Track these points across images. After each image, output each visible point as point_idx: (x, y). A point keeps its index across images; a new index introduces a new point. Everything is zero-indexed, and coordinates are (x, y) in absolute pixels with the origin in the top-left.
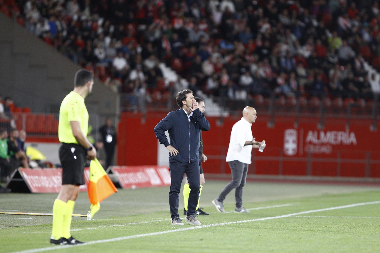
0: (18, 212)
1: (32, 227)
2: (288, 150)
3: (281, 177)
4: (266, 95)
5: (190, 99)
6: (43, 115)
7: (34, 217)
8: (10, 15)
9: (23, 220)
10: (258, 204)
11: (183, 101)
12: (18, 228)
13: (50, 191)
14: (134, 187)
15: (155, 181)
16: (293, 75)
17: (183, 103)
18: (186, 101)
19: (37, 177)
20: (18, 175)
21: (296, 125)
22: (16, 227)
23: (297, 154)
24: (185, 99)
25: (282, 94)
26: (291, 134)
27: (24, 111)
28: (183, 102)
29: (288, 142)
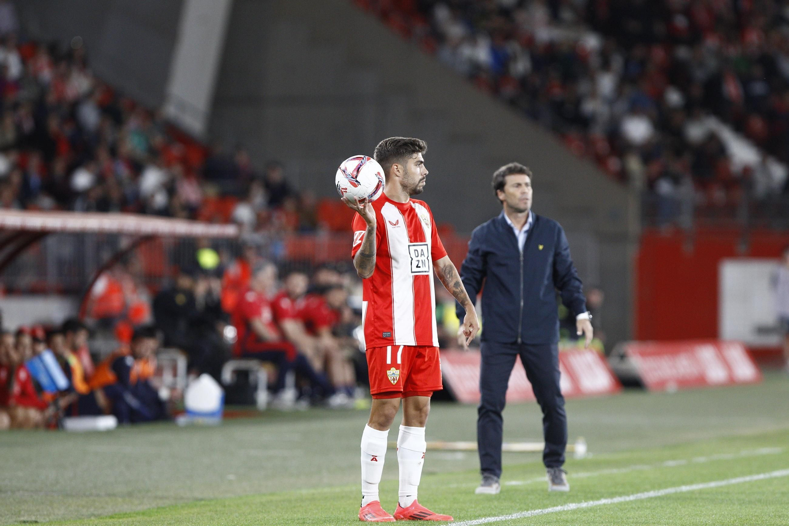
15: (716, 373)
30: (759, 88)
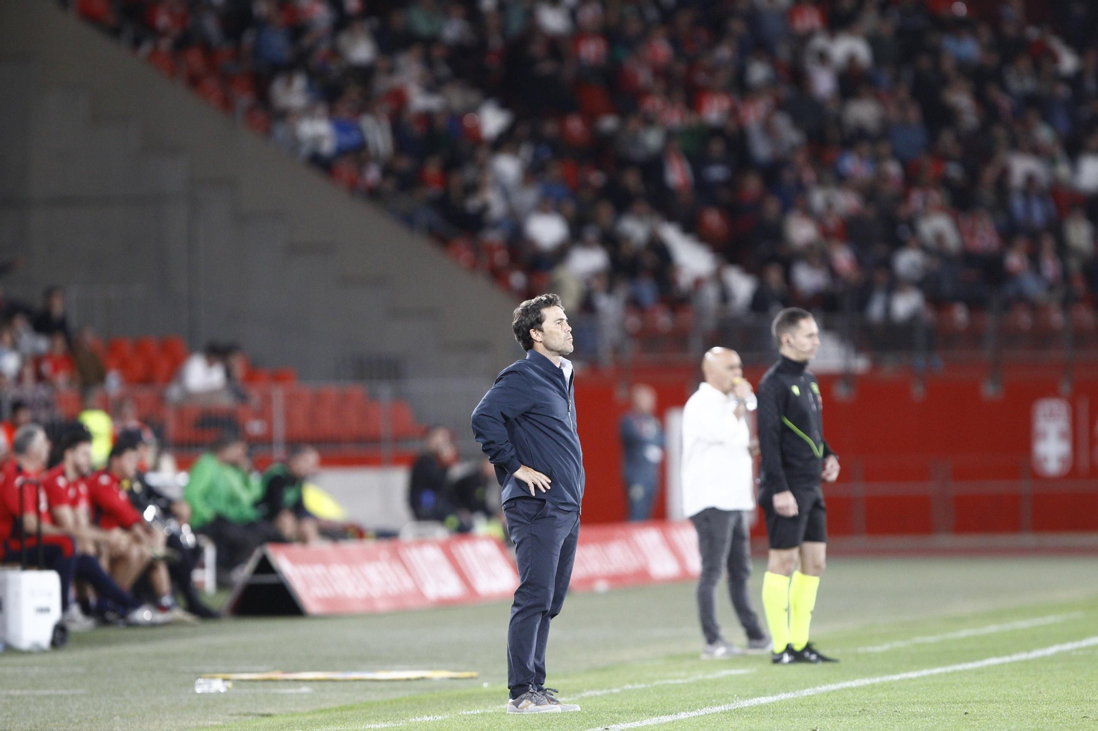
0: (267, 671)
1: (309, 713)
2: (1046, 459)
3: (1028, 539)
4: (975, 305)
5: (554, 325)
6: (332, 389)
7: (316, 684)
8: (227, 104)
9: (283, 695)
10: (960, 621)
11: (531, 331)
12: (267, 720)
13: (359, 607)
14: (601, 586)
15: (663, 566)
16: (1048, 244)
17: (531, 338)
18: (541, 330)
19: (319, 570)
20: (265, 566)
21: (1066, 388)
22: (263, 715)
23: (1073, 471)
24: (538, 323)
25: (1022, 299)
26: (1051, 415)
27: (278, 378)
28: (533, 334)
29: (1044, 436)
30: (717, 173)
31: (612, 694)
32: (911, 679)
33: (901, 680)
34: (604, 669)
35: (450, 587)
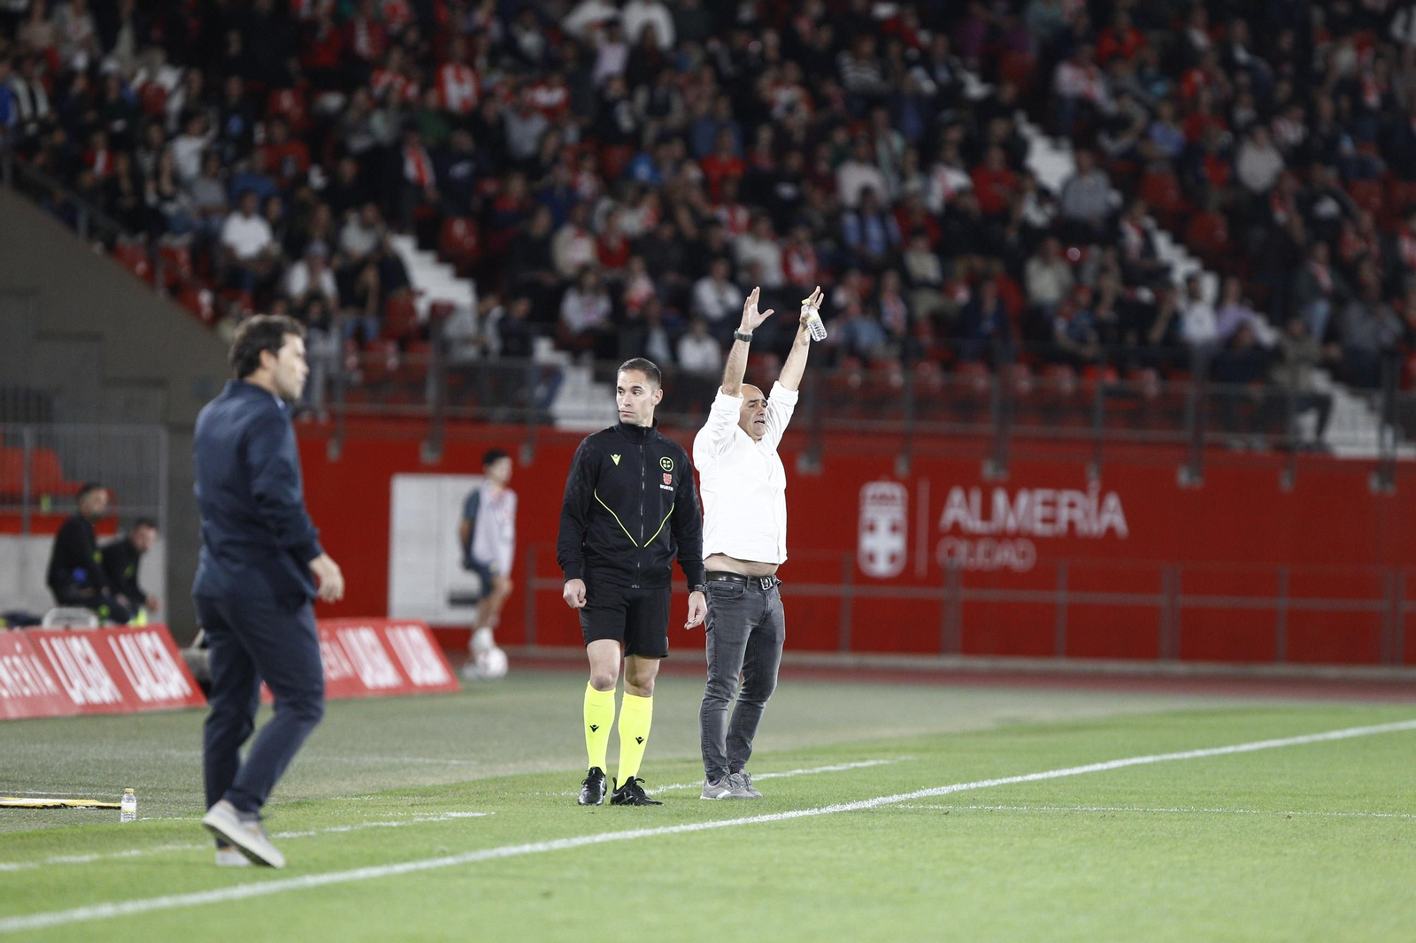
2: (872, 558)
3: (848, 659)
15: (378, 675)
16: (891, 281)
21: (902, 467)
23: (906, 575)
25: (851, 352)
26: (882, 498)
29: (872, 529)
30: (461, 170)
31: (309, 837)
32: (693, 832)
33: (682, 834)
34: (299, 804)
35: (104, 691)
